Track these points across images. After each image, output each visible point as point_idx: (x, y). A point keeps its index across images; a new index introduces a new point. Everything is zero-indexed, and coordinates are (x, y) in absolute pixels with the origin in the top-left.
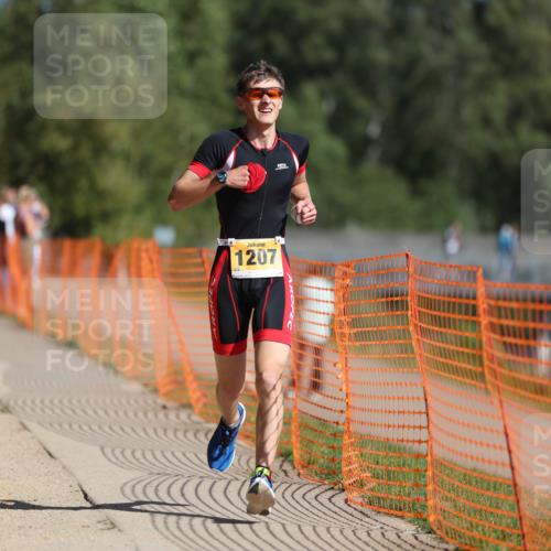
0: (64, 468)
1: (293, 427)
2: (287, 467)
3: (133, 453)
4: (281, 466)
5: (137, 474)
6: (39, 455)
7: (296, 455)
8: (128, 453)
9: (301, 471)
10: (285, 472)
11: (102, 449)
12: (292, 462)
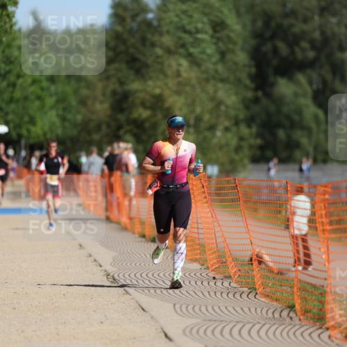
0: (152, 317)
1: (295, 290)
2: (292, 314)
3: (193, 308)
4: (288, 314)
5: (194, 321)
6: (136, 310)
7: (298, 307)
8: (190, 308)
9: (302, 317)
10: (291, 318)
11: (174, 305)
12: (295, 311)
